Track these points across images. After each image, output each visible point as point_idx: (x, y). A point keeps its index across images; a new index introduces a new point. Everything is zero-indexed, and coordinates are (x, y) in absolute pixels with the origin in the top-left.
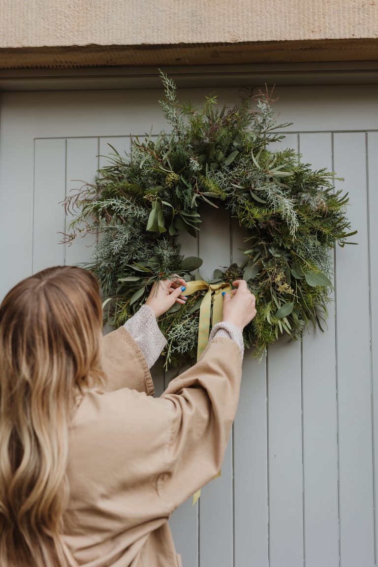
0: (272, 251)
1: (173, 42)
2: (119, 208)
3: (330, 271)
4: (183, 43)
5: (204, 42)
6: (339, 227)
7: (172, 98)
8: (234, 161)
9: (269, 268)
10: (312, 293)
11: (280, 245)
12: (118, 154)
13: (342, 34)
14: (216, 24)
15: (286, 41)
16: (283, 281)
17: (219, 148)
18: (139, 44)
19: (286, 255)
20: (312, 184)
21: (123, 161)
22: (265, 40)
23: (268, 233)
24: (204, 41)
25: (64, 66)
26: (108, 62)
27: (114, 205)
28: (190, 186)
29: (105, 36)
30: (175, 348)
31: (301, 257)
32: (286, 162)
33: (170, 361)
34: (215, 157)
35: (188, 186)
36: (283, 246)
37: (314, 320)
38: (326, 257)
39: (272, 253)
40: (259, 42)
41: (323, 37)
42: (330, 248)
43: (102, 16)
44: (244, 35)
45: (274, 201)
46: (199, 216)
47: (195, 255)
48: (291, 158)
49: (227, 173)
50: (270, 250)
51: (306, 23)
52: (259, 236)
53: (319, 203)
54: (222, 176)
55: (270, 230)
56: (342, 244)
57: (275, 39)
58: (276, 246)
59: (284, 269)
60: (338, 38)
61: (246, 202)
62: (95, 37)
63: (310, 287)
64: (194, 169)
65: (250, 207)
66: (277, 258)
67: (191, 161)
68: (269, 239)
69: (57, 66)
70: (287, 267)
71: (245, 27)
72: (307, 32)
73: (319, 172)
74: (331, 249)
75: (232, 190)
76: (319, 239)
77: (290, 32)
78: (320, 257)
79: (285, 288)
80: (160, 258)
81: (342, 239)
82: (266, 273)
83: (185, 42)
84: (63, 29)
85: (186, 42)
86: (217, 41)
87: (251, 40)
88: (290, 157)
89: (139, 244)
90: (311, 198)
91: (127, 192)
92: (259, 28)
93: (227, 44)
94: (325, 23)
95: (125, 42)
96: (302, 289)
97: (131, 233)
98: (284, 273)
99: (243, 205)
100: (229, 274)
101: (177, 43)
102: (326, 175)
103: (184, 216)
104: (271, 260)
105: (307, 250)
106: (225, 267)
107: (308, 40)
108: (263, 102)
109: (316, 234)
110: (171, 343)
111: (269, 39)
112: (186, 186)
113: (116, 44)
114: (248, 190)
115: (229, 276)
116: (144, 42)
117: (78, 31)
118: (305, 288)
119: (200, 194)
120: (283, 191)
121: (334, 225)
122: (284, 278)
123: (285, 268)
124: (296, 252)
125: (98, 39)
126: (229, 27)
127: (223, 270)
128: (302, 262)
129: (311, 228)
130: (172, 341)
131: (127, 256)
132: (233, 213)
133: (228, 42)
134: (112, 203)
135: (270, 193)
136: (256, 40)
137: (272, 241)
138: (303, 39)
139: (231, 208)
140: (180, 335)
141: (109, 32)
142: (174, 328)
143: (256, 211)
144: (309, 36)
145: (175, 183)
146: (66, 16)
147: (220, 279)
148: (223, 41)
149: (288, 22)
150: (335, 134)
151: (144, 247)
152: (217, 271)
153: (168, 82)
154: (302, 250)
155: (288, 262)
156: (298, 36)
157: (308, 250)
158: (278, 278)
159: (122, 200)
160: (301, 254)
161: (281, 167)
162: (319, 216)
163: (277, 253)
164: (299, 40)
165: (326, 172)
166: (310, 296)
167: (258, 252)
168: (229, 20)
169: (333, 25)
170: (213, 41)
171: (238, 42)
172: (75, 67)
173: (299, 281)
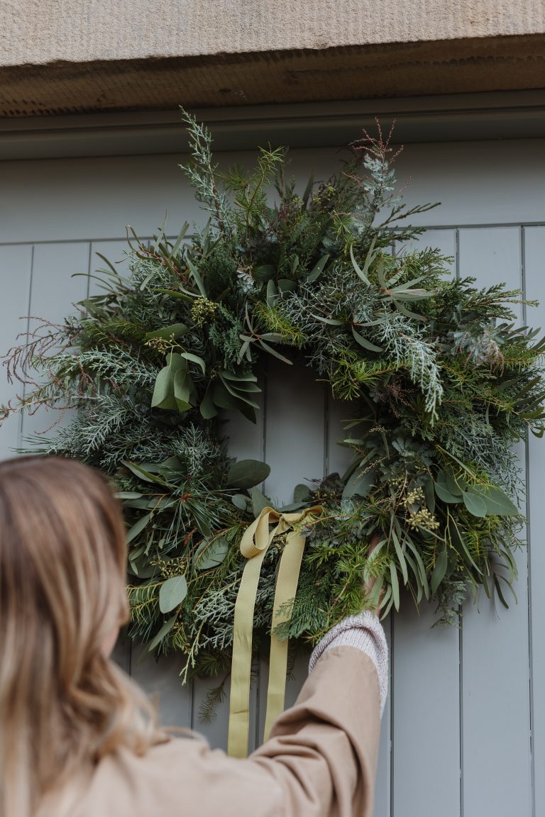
0: (398, 446)
1: (205, 52)
2: (106, 367)
3: (518, 486)
4: (224, 53)
5: (263, 50)
6: (534, 398)
7: (206, 159)
8: (321, 275)
9: (392, 477)
10: (478, 529)
11: (413, 434)
12: (116, 273)
13: (530, 26)
14: (288, 16)
15: (420, 43)
16: (419, 505)
17: (295, 251)
18: (144, 57)
19: (426, 454)
20: (477, 316)
21: (123, 284)
22: (378, 40)
23: (390, 412)
24: (264, 45)
25: (24, 112)
26: (98, 100)
27: (97, 361)
28: (236, 322)
29: (82, 45)
30: (209, 639)
31: (455, 455)
32: (424, 274)
33: (193, 663)
34: (289, 269)
35: (233, 322)
36: (418, 436)
37: (490, 584)
38: (507, 457)
39: (398, 449)
40: (368, 47)
41: (492, 32)
42: (515, 439)
43: (79, 10)
44: (339, 34)
45: (397, 348)
46: (255, 380)
47: (259, 458)
48: (434, 265)
49: (310, 297)
50: (395, 444)
51: (459, 7)
52: (373, 417)
53: (488, 350)
54: (299, 302)
55: (392, 406)
56: (538, 431)
57: (399, 39)
58: (406, 437)
59: (423, 480)
60: (521, 31)
61: (343, 351)
62: (64, 48)
63: (472, 519)
64: (245, 290)
65: (351, 361)
66: (408, 458)
67: (240, 276)
68: (393, 423)
69: (11, 112)
70: (429, 476)
71: (342, 20)
72: (461, 25)
73: (490, 291)
74: (518, 441)
75: (318, 329)
76: (493, 421)
77: (427, 25)
78: (494, 459)
79: (423, 519)
80: (182, 463)
81: (539, 422)
82: (387, 487)
83: (228, 52)
84: (8, 35)
85: (230, 50)
86: (288, 46)
87: (352, 43)
88: (432, 264)
89: (141, 432)
90: (473, 341)
91: (122, 337)
92: (369, 21)
93: (307, 52)
94: (495, 6)
95: (117, 55)
96: (460, 521)
97: (129, 412)
98: (423, 488)
99: (337, 356)
100: (322, 492)
101: (213, 52)
102: (502, 295)
103: (228, 382)
104: (396, 463)
105: (468, 445)
106: (314, 481)
107: (464, 39)
108: (373, 157)
109: (487, 412)
110: (201, 627)
111: (387, 39)
112: (230, 322)
113: (101, 58)
114: (348, 328)
115: (321, 497)
116: (152, 54)
117: (34, 39)
118: (465, 518)
119: (256, 338)
120: (415, 327)
121: (523, 394)
122: (423, 499)
123: (425, 478)
124: (444, 448)
125: (69, 51)
126: (312, 20)
127: (313, 487)
128: (457, 466)
129: (474, 401)
130: (202, 624)
131: (117, 453)
132: (321, 373)
133: (309, 47)
134: (93, 357)
135: (388, 330)
136: (362, 42)
137: (399, 425)
138: (452, 37)
139: (316, 365)
140: (218, 613)
141: (90, 38)
142: (208, 599)
143: (361, 366)
144: (466, 31)
145: (208, 318)
146: (14, 12)
147: (305, 504)
148: (299, 46)
149: (423, 7)
150: (527, 229)
151: (153, 439)
152: (300, 488)
153: (197, 131)
154: (458, 443)
155: (431, 467)
156: (443, 33)
157: (470, 443)
158: (411, 498)
159: (114, 351)
160: (455, 451)
161: (414, 282)
162: (489, 376)
163: (409, 450)
164: (446, 40)
165: (504, 290)
166: (476, 535)
167: (372, 448)
168: (312, 9)
169: (511, 8)
170: (279, 47)
171: (327, 47)
172: (44, 113)
173: (452, 506)
